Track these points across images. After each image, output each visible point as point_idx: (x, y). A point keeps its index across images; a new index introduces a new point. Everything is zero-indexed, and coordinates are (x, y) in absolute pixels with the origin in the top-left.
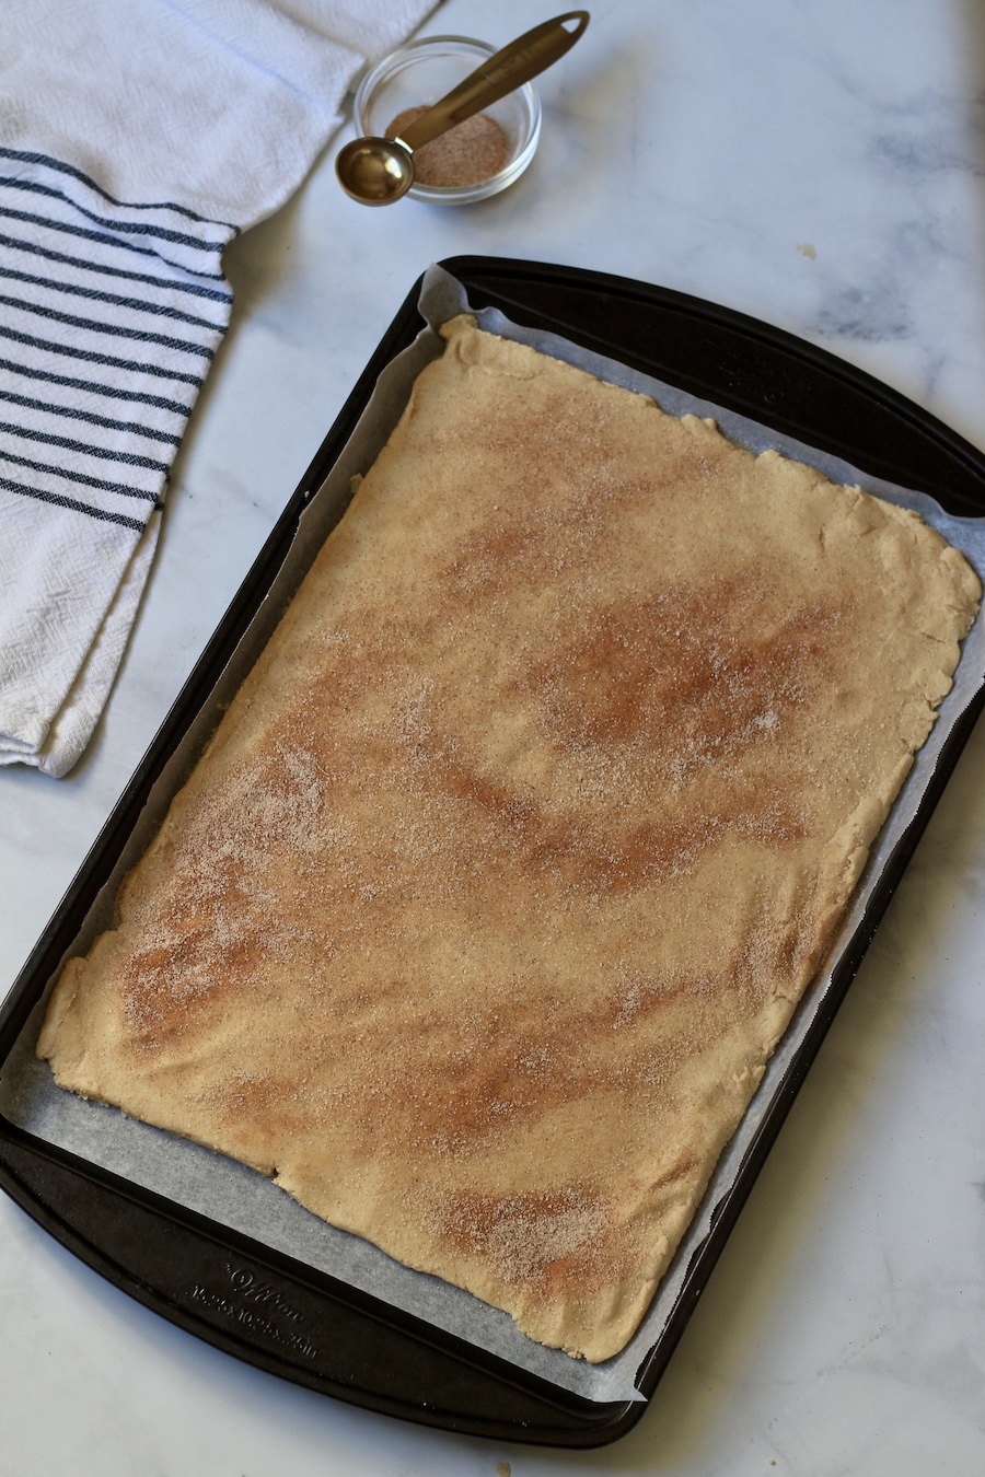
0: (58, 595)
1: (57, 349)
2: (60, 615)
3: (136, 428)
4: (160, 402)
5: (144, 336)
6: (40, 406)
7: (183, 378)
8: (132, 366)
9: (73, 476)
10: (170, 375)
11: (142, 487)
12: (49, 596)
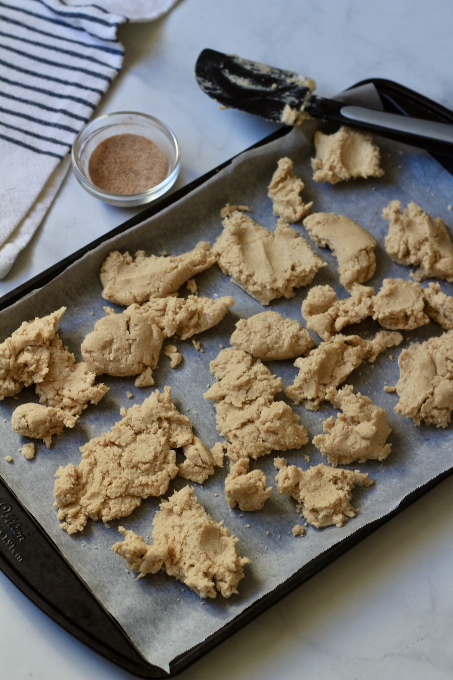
0: (10, 189)
1: (27, 72)
2: (11, 198)
3: (64, 112)
4: (79, 100)
5: (74, 69)
6: (13, 98)
7: (93, 90)
8: (66, 83)
9: (27, 133)
10: (86, 88)
11: (64, 140)
12: (6, 190)
